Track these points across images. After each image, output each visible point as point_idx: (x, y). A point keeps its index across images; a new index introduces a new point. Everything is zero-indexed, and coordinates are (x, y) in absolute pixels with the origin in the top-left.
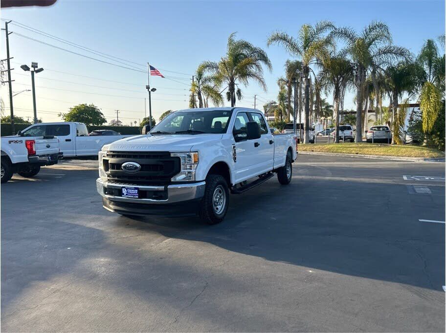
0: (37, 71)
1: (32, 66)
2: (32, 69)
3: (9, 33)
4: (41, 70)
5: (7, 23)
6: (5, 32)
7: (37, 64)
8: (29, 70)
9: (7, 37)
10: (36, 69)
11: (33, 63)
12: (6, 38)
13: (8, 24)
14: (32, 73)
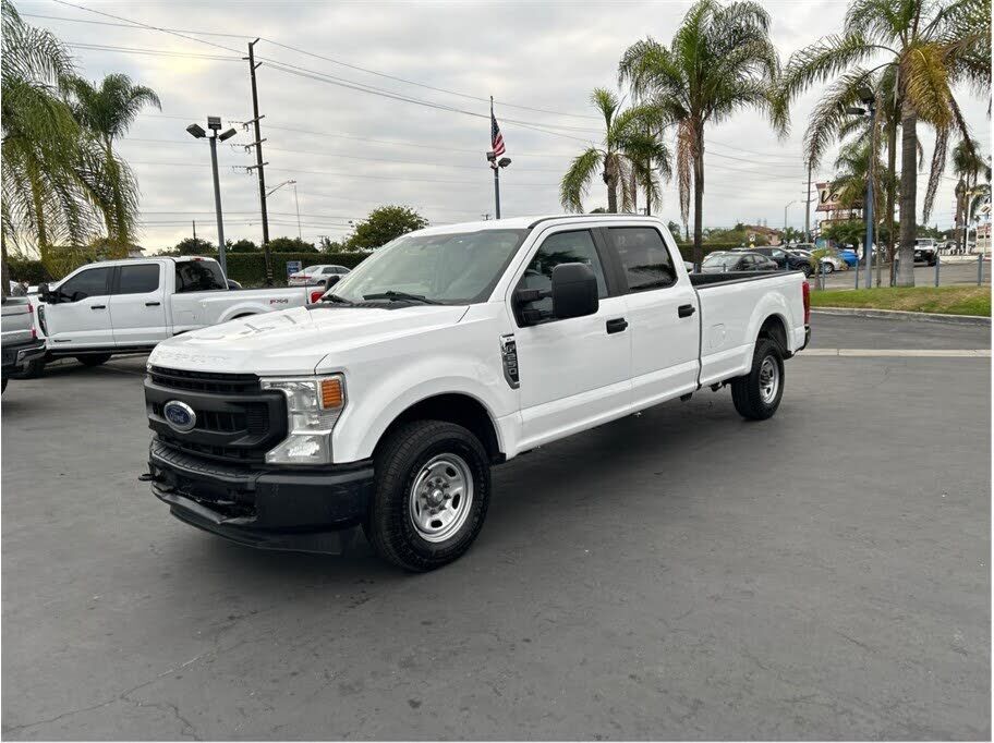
0: (223, 137)
1: (210, 127)
2: (210, 133)
3: (255, 64)
4: (232, 132)
5: (251, 45)
6: (248, 62)
7: (219, 119)
8: (204, 136)
9: (253, 73)
10: (220, 132)
11: (209, 119)
12: (250, 77)
13: (254, 47)
14: (213, 140)
